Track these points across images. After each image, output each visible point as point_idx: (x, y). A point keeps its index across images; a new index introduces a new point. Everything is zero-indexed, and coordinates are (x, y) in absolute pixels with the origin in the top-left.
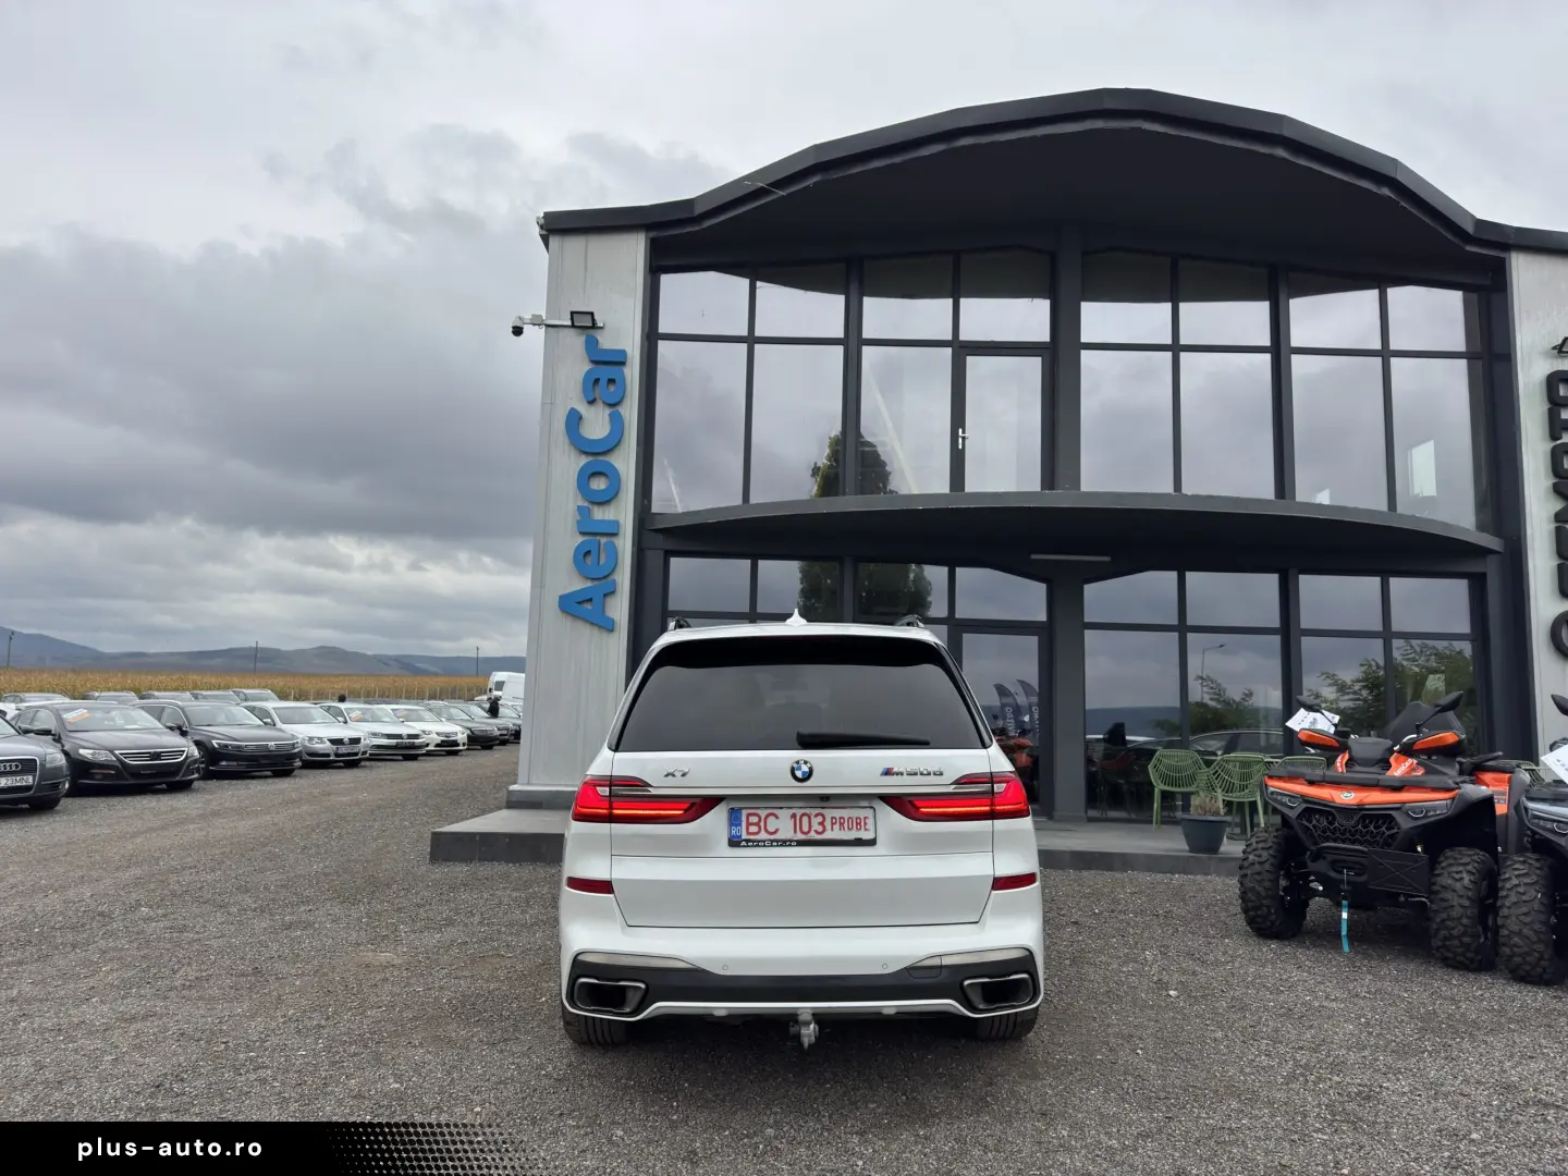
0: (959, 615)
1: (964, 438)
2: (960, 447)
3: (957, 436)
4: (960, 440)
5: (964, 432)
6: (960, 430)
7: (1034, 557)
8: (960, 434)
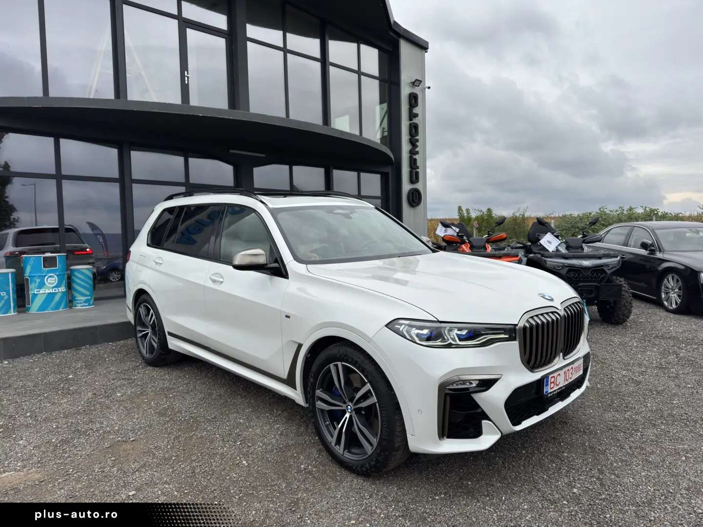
0: (192, 181)
1: (188, 77)
2: (186, 82)
3: (185, 76)
4: (186, 78)
5: (188, 74)
6: (186, 72)
7: (231, 151)
8: (186, 74)
